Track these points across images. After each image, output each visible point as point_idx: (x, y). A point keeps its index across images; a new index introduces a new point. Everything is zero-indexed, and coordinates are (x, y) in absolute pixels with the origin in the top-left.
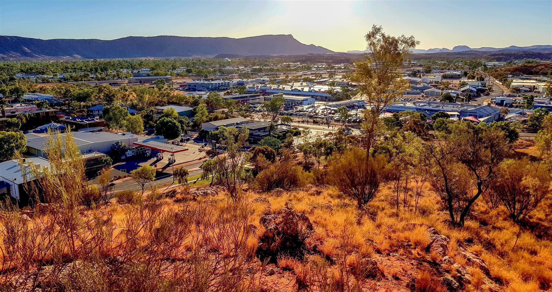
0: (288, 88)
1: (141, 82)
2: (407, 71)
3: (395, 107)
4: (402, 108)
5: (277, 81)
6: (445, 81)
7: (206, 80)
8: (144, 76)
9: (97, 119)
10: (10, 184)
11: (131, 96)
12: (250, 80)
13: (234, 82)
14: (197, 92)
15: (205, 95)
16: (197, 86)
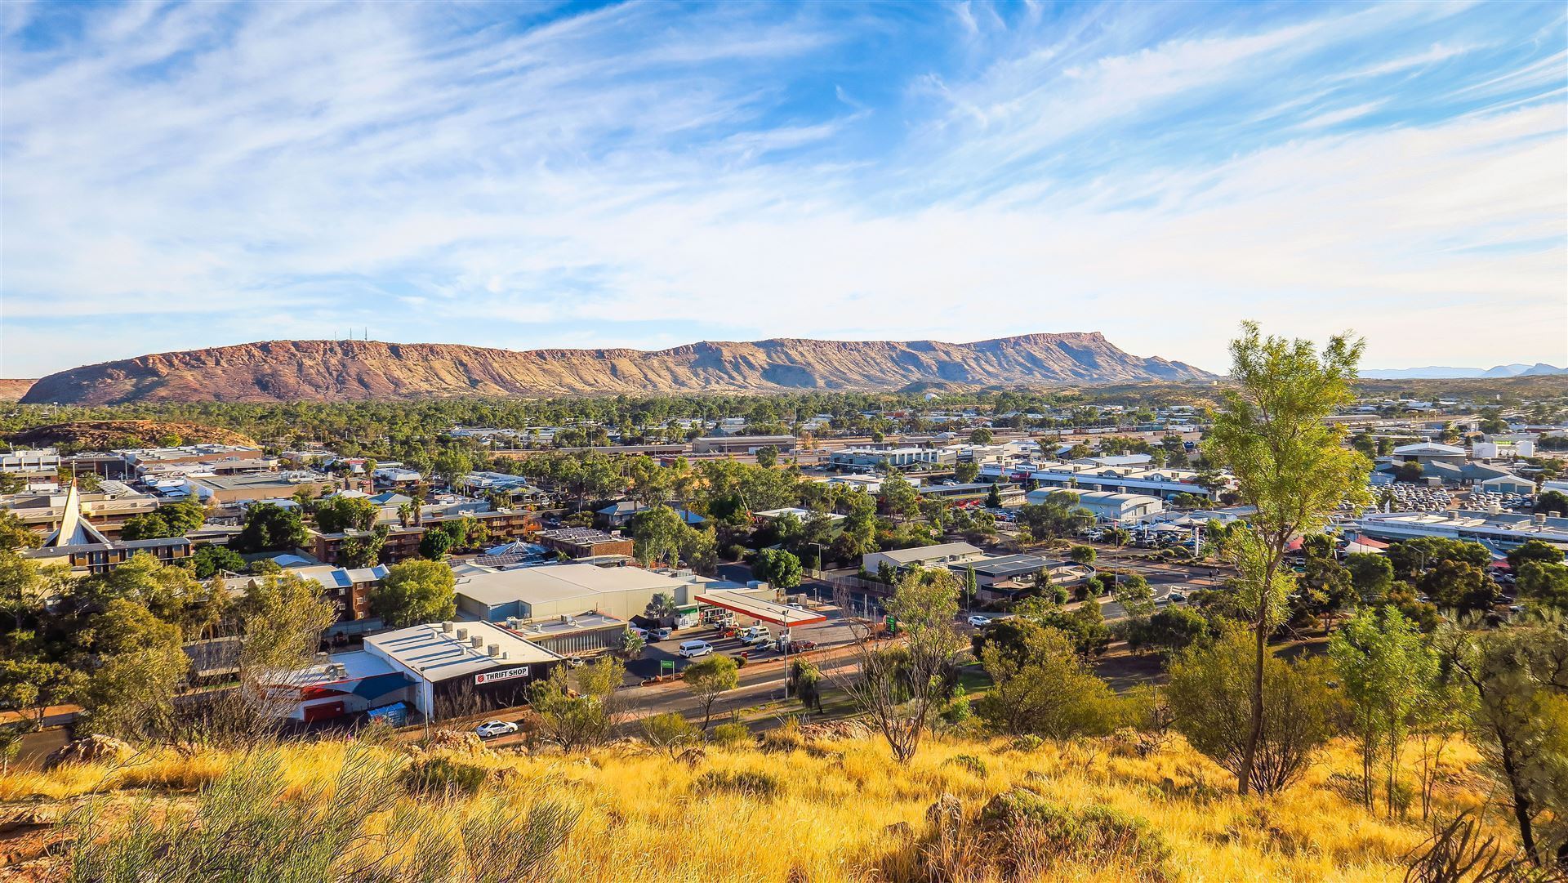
0: (1087, 470)
1: (721, 450)
2: (1428, 426)
3: (1392, 525)
4: (1414, 528)
5: (1060, 451)
6: (1546, 456)
7: (879, 447)
8: (732, 435)
9: (616, 536)
10: (417, 680)
11: (696, 484)
12: (988, 448)
13: (949, 452)
14: (854, 476)
15: (875, 484)
16: (855, 460)
